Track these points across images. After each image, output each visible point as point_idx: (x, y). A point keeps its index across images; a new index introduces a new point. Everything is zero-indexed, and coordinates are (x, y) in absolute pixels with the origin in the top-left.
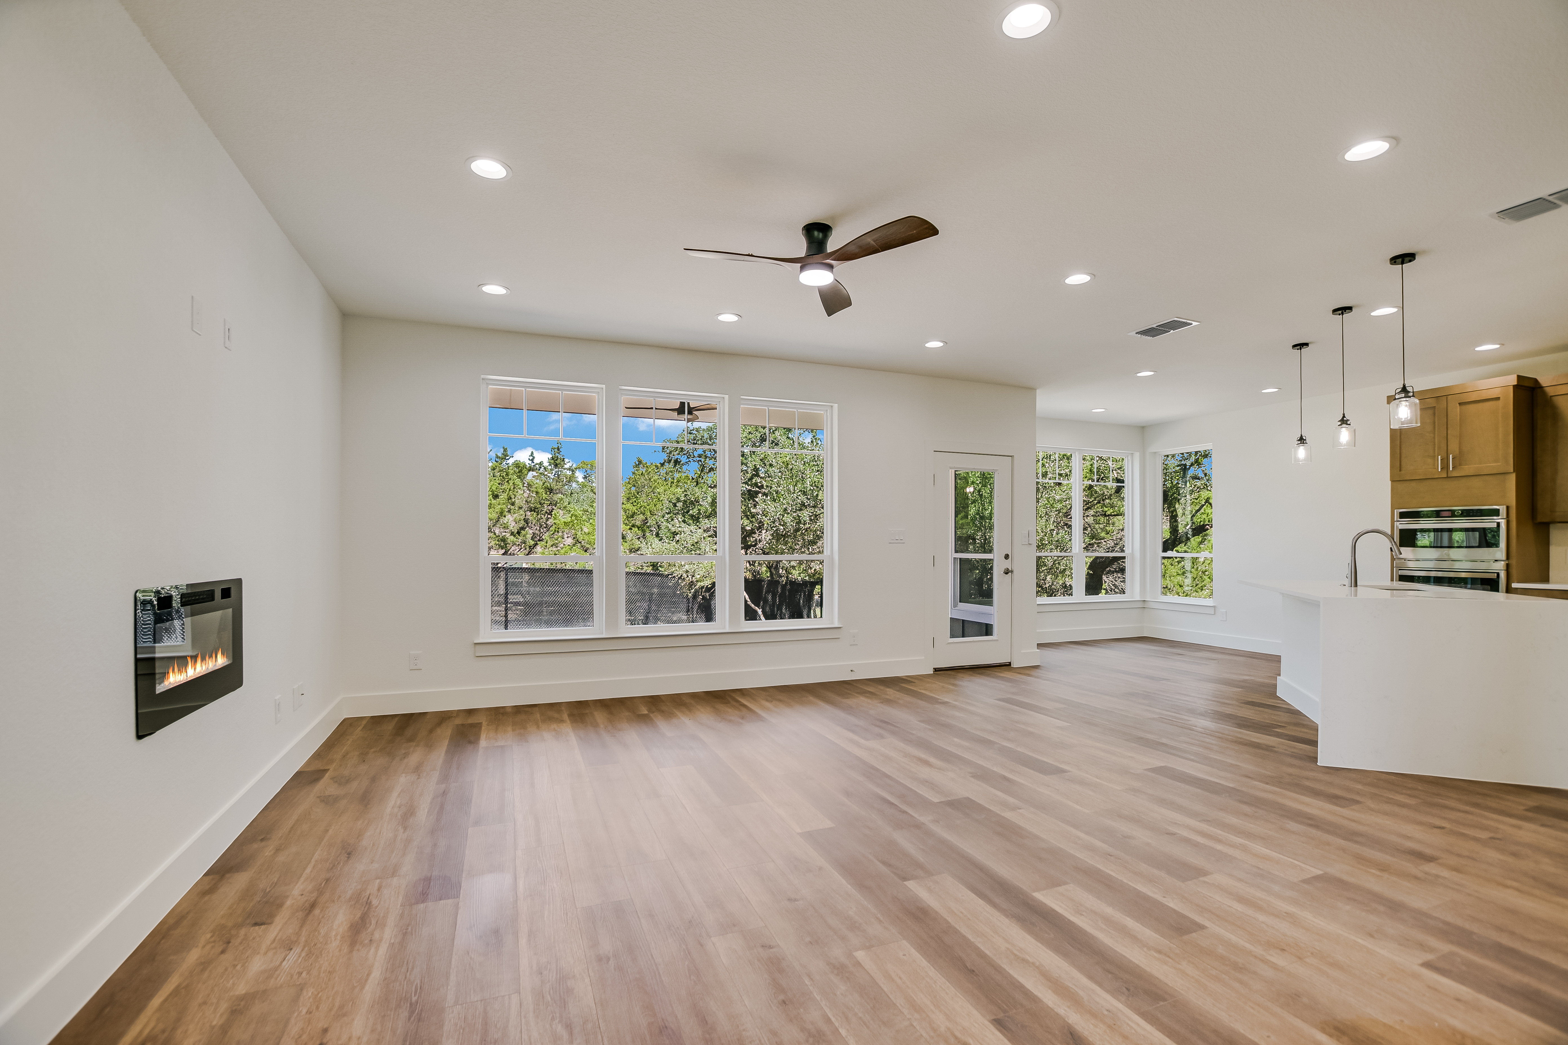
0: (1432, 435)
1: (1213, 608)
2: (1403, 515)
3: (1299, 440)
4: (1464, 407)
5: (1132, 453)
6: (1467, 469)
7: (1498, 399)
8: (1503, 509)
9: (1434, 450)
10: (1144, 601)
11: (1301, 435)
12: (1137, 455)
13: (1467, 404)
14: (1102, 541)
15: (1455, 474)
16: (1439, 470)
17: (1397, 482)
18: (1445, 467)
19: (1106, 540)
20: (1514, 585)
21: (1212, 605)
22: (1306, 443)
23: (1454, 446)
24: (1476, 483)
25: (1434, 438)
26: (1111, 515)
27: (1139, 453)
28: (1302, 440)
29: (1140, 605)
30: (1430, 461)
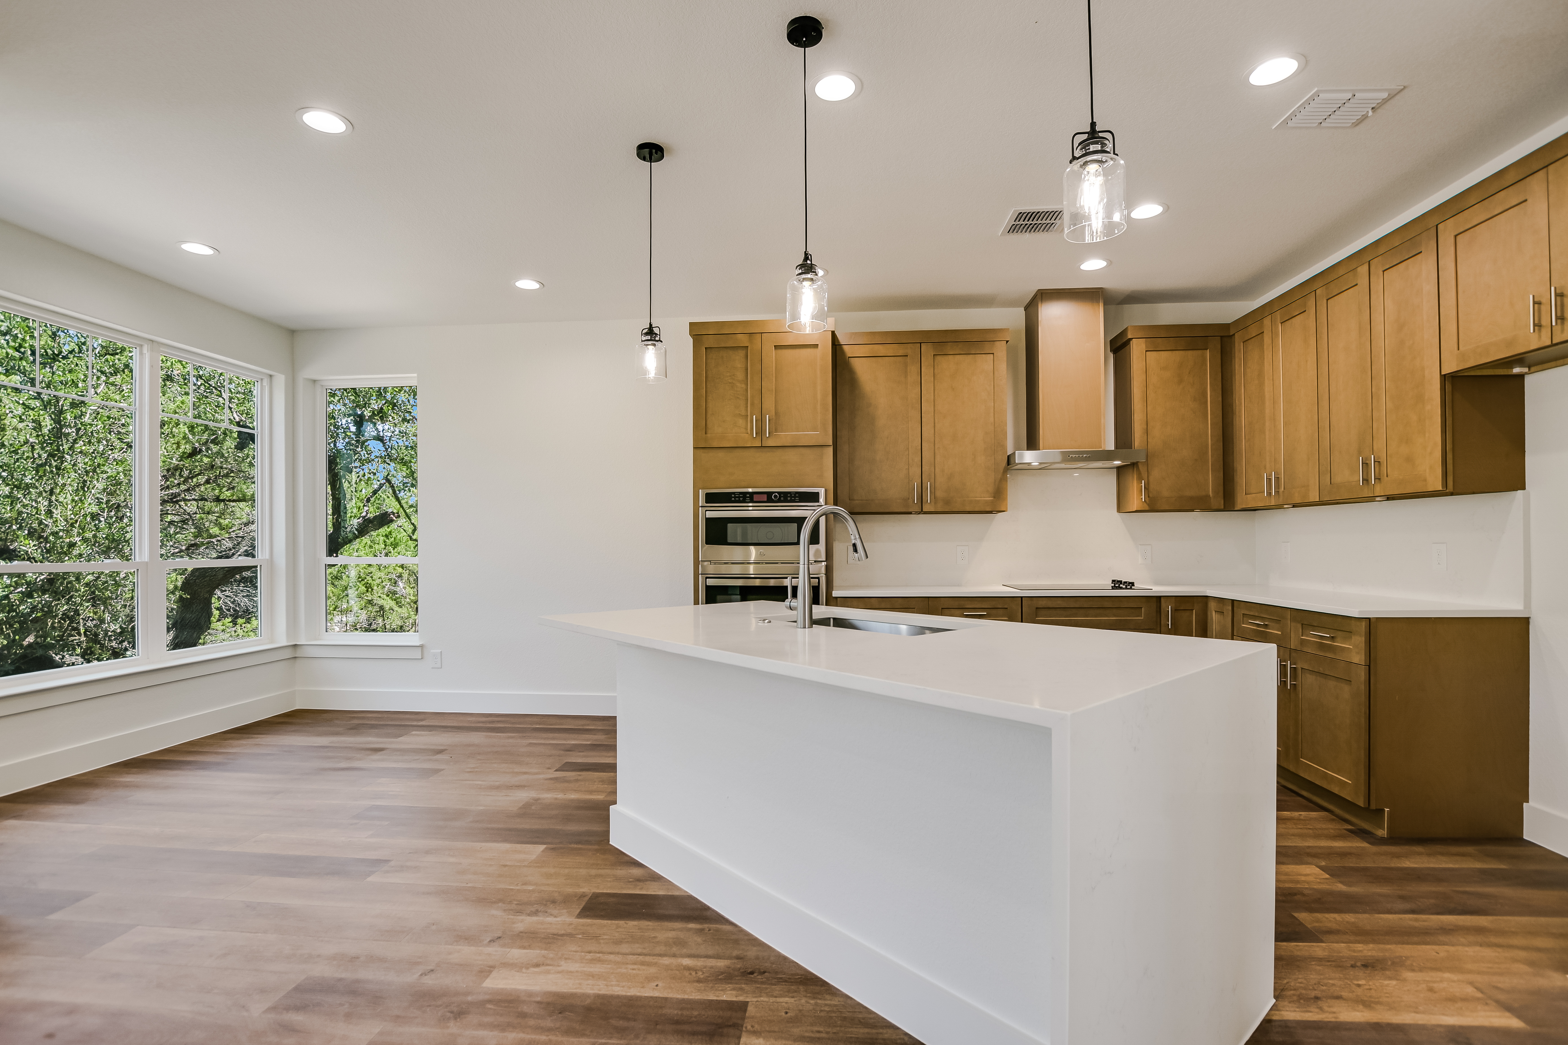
0: (743, 386)
1: (420, 648)
2: (711, 498)
3: (646, 334)
4: (780, 351)
5: (271, 376)
6: (785, 437)
7: (816, 346)
8: (822, 491)
9: (747, 407)
10: (296, 645)
11: (651, 325)
12: (280, 380)
13: (782, 349)
14: (214, 540)
15: (770, 443)
16: (754, 436)
17: (702, 450)
18: (761, 432)
19: (219, 539)
20: (835, 594)
21: (418, 644)
22: (660, 341)
23: (769, 404)
24: (792, 456)
25: (747, 390)
26: (230, 501)
27: (284, 376)
28: (651, 334)
29: (288, 654)
30: (741, 422)
